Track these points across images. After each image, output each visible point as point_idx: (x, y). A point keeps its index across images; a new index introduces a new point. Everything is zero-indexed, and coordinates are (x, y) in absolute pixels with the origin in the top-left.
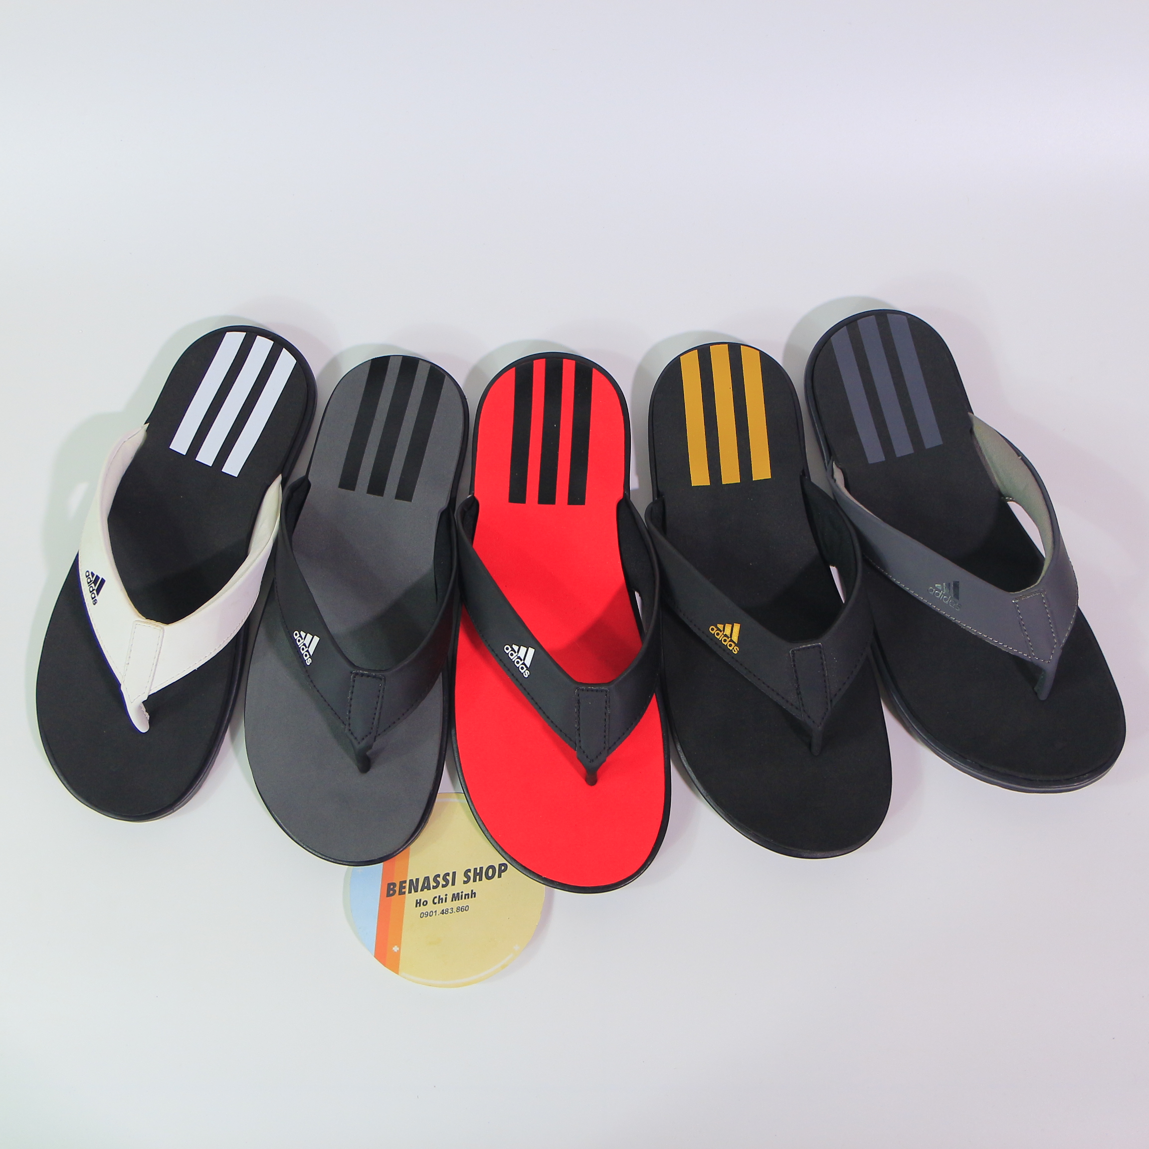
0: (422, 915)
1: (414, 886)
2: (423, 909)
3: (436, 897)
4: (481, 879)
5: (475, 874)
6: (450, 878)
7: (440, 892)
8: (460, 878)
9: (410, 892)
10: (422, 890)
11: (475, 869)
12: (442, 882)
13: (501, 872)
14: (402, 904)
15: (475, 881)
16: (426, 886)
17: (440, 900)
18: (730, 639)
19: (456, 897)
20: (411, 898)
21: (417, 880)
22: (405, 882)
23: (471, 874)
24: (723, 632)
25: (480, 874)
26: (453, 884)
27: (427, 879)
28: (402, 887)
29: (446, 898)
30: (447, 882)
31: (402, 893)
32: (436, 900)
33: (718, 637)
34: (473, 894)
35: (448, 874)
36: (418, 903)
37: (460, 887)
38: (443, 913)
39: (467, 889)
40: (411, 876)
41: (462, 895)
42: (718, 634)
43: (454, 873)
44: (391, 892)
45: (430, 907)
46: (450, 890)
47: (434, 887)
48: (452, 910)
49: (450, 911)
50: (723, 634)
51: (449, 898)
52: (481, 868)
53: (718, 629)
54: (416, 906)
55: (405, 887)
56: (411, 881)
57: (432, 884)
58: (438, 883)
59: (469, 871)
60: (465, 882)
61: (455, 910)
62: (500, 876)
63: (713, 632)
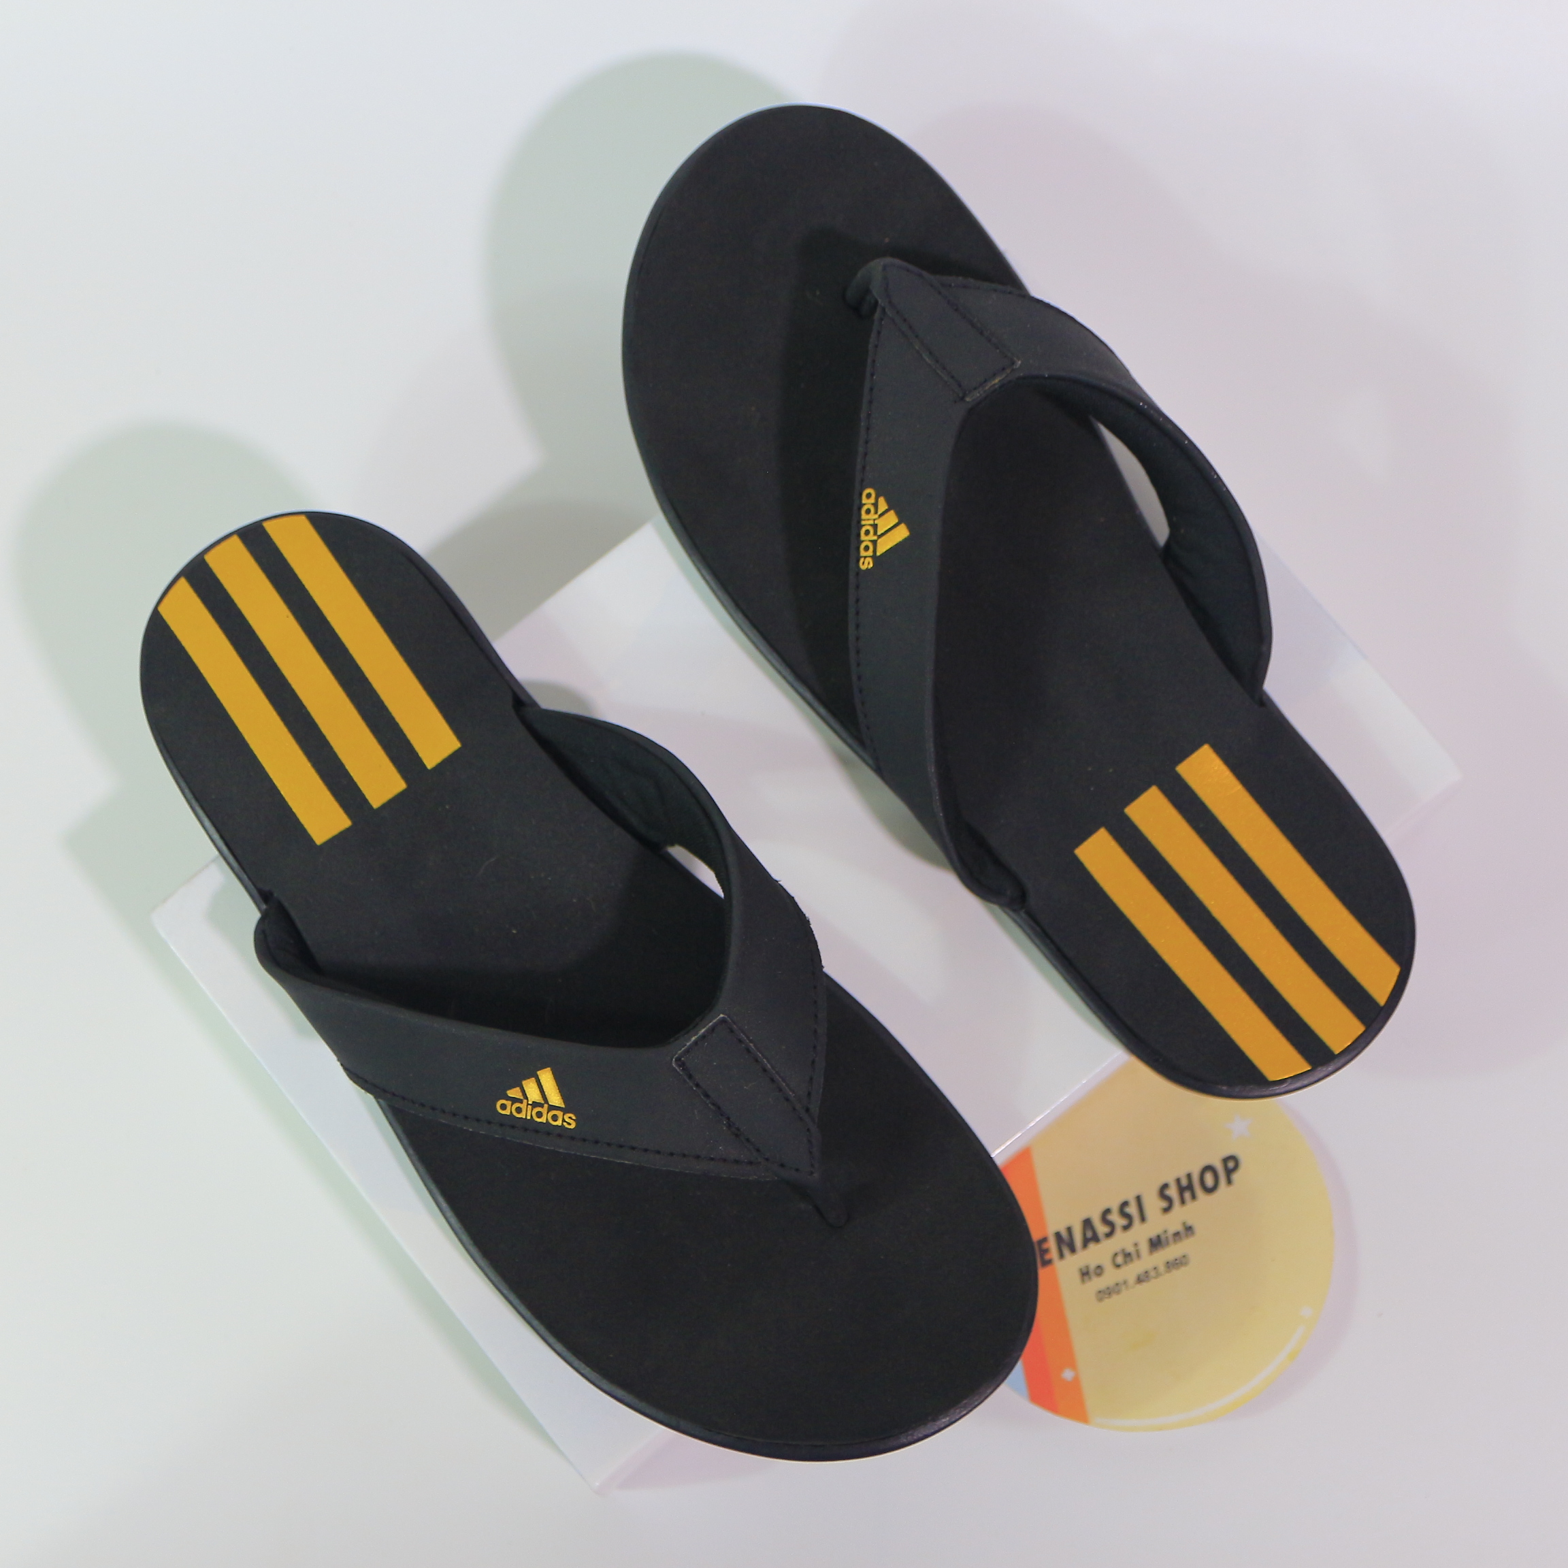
0: (1105, 1294)
1: (1065, 1242)
2: (1098, 1283)
3: (1116, 1255)
4: (1194, 1197)
5: (1181, 1190)
6: (1132, 1210)
7: (1122, 1240)
8: (1153, 1204)
9: (1061, 1256)
10: (1085, 1245)
11: (1178, 1181)
12: (1119, 1221)
13: (1229, 1172)
15: (1183, 1202)
16: (1091, 1238)
17: (1127, 1256)
18: (546, 1106)
19: (1156, 1244)
20: (1066, 1268)
21: (1069, 1230)
22: (1045, 1240)
23: (1173, 1192)
24: (525, 1101)
25: (1190, 1187)
26: (1143, 1219)
27: (1087, 1223)
28: (1043, 1252)
29: (1137, 1251)
30: (1129, 1217)
31: (1048, 1262)
32: (1120, 1260)
33: (522, 1115)
34: (1189, 1229)
35: (1125, 1204)
36: (1085, 1274)
37: (1158, 1222)
38: (1140, 1280)
39: (1173, 1221)
40: (1055, 1223)
41: (1167, 1238)
42: (519, 1110)
43: (1138, 1199)
45: (1111, 1277)
46: (1141, 1234)
47: (1109, 1235)
48: (1156, 1272)
49: (1152, 1274)
50: (528, 1104)
51: (1144, 1247)
52: (1189, 1176)
53: (514, 1100)
54: (1083, 1281)
55: (1047, 1251)
56: (1058, 1235)
57: (1102, 1229)
58: (1111, 1224)
59: (1165, 1186)
60: (1166, 1210)
61: (1162, 1268)
62: (1229, 1182)
63: (507, 1112)
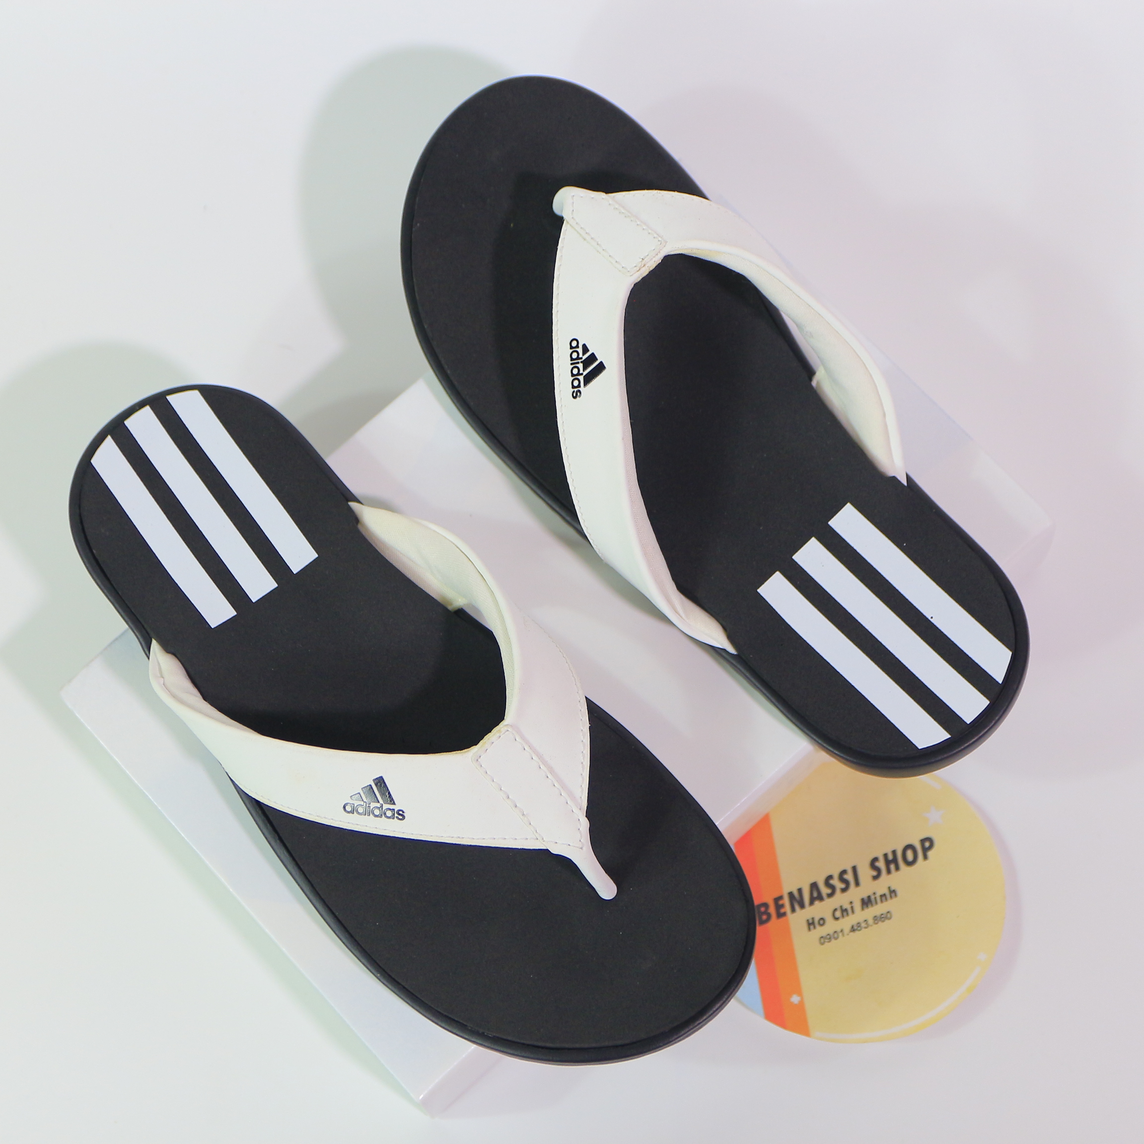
0: (825, 939)
1: (797, 900)
2: (821, 931)
3: (835, 910)
4: (897, 868)
5: (888, 863)
6: (849, 877)
7: (840, 899)
8: (865, 873)
9: (793, 910)
10: (812, 903)
11: (886, 855)
12: (839, 885)
13: (925, 851)
14: (786, 932)
15: (889, 871)
16: (816, 896)
17: (844, 911)
19: (866, 902)
20: (797, 919)
21: (800, 890)
22: (781, 898)
23: (881, 864)
25: (895, 861)
26: (857, 884)
28: (779, 906)
29: (852, 907)
30: (846, 882)
31: (781, 915)
32: (838, 914)
34: (893, 893)
35: (844, 872)
36: (811, 924)
37: (868, 886)
38: (853, 929)
39: (881, 886)
40: (789, 885)
41: (875, 898)
43: (854, 869)
44: (764, 917)
45: (831, 926)
46: (855, 895)
47: (830, 896)
48: (867, 924)
49: (863, 925)
51: (857, 905)
52: (894, 852)
54: (809, 929)
55: (782, 906)
56: (791, 894)
57: (825, 891)
58: (833, 888)
59: (875, 859)
60: (875, 878)
61: (871, 921)
62: (925, 857)
